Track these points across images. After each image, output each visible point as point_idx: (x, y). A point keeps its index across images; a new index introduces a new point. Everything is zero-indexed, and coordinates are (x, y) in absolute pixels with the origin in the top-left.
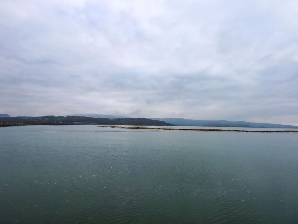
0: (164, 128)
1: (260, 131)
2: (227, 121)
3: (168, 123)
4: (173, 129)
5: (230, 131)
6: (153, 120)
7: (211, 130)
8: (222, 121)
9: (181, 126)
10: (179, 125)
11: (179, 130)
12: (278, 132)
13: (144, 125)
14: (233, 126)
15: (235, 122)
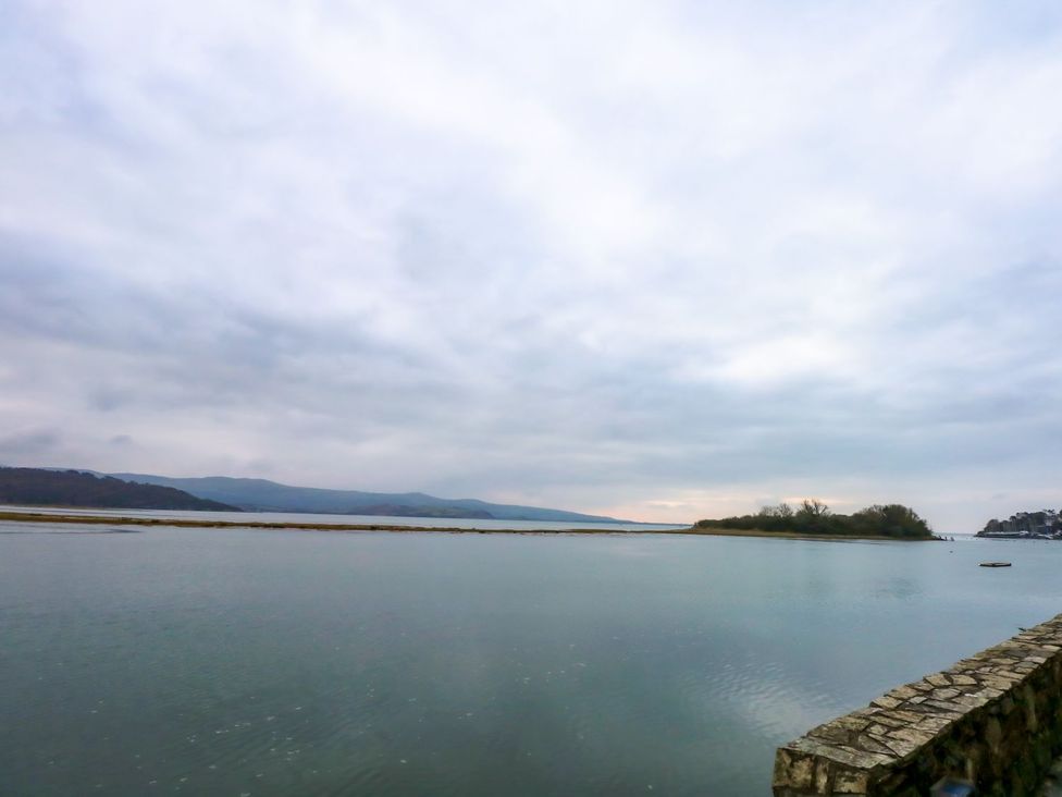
0: (181, 519)
1: (515, 532)
2: (428, 498)
3: (202, 497)
4: (223, 525)
5: (435, 530)
6: (132, 484)
7: (373, 528)
8: (413, 495)
9: (262, 511)
10: (252, 508)
11: (250, 529)
12: (557, 532)
13: (74, 503)
14: (444, 514)
15: (451, 501)
